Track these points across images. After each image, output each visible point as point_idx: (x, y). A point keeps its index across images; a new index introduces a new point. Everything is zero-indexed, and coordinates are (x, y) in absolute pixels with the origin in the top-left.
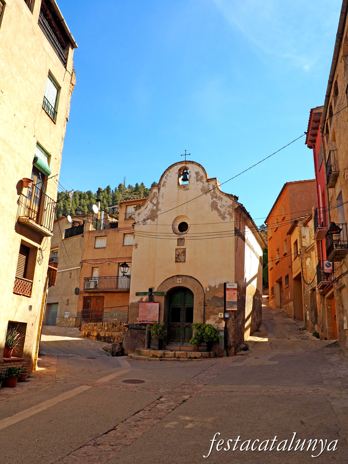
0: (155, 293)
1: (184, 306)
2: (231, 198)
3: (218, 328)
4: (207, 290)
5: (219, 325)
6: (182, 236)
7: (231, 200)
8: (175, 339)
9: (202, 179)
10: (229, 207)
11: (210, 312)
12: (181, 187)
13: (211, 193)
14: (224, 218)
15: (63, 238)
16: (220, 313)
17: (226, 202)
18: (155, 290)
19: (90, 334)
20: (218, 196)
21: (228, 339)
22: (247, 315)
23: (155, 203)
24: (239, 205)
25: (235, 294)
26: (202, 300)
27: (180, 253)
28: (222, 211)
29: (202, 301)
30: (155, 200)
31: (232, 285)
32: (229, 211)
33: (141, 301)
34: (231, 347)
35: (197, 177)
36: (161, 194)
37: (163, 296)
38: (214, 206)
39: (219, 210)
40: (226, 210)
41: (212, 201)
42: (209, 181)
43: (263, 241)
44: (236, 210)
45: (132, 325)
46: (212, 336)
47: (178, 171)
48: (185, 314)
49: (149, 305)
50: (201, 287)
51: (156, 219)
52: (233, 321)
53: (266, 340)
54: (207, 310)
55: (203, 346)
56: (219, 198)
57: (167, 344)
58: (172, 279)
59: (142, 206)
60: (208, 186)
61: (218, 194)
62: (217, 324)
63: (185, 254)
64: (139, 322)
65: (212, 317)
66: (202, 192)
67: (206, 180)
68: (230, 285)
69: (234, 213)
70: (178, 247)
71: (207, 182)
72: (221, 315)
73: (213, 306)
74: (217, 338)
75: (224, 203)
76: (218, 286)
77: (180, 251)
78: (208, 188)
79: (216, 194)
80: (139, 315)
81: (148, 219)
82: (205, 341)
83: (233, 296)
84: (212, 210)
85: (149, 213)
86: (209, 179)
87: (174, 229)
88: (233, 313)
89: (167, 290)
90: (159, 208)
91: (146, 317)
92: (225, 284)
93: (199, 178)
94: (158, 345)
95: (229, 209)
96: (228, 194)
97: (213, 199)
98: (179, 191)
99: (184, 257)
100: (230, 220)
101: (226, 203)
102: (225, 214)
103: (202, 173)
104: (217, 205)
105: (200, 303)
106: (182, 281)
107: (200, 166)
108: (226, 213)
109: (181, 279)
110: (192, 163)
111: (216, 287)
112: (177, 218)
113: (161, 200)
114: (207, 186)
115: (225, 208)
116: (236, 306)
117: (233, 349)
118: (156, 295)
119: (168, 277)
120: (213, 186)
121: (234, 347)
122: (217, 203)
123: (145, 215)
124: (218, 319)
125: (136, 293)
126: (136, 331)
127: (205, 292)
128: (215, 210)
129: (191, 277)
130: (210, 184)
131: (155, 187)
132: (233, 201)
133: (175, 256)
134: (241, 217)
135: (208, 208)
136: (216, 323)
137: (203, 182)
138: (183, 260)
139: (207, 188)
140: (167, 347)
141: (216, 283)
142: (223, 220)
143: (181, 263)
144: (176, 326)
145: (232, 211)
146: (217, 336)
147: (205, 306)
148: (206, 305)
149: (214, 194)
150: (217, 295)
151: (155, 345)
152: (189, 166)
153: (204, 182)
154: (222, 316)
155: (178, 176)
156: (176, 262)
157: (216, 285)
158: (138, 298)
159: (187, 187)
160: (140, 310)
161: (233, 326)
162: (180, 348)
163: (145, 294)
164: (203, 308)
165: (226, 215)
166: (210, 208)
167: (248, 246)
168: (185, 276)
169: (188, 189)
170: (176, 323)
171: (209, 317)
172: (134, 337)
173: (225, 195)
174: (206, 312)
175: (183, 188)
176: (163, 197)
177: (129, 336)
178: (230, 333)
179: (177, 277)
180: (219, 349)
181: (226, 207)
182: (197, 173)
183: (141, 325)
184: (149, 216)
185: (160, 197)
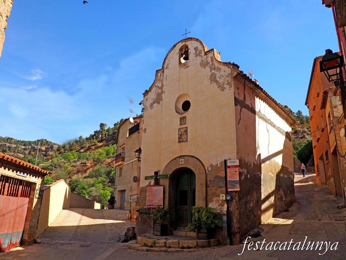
0: (160, 176)
1: (190, 188)
2: (229, 66)
3: (221, 212)
4: (208, 169)
5: (222, 208)
6: (184, 115)
7: (229, 69)
8: (183, 224)
9: (201, 53)
10: (228, 76)
11: (213, 194)
12: (182, 66)
13: (209, 65)
14: (223, 89)
15: (128, 136)
16: (222, 195)
17: (224, 71)
18: (161, 173)
19: (132, 217)
20: (216, 67)
21: (232, 224)
22: (264, 195)
23: (160, 87)
24: (237, 72)
25: (236, 171)
26: (204, 180)
27: (182, 133)
28: (221, 82)
29: (204, 182)
30: (160, 83)
31: (233, 162)
32: (228, 81)
33: (149, 185)
34: (236, 233)
35: (196, 53)
36: (165, 77)
37: (168, 178)
38: (213, 79)
39: (218, 81)
40: (225, 80)
41: (211, 73)
42: (207, 53)
43: (289, 116)
44: (235, 78)
45: (142, 209)
46: (209, 222)
47: (179, 51)
48: (191, 197)
49: (155, 188)
50: (202, 167)
51: (161, 102)
52: (237, 203)
53: (290, 222)
54: (210, 192)
55: (203, 233)
56: (217, 69)
57: (175, 230)
58: (175, 161)
59: (149, 92)
60: (207, 59)
61: (217, 65)
62: (220, 207)
63: (187, 133)
64: (146, 207)
65: (214, 200)
66: (200, 66)
67: (204, 53)
68: (230, 162)
69: (233, 82)
70: (181, 127)
71: (205, 55)
72: (223, 196)
73: (215, 187)
74: (215, 224)
75: (222, 73)
76: (220, 164)
77: (183, 130)
78: (207, 61)
79: (214, 65)
80: (147, 199)
81: (154, 103)
82: (202, 227)
83: (235, 174)
84: (211, 83)
85: (155, 97)
86: (207, 52)
87: (177, 109)
88: (236, 194)
89: (170, 173)
90: (163, 91)
91: (152, 201)
92: (225, 161)
93: (197, 53)
94: (160, 231)
95: (228, 79)
96: (226, 63)
97: (211, 71)
98: (180, 70)
99: (186, 136)
100: (230, 90)
101: (225, 73)
102: (223, 85)
103: (200, 48)
104: (216, 77)
105: (201, 185)
106: (185, 161)
107: (198, 41)
108: (225, 84)
109: (183, 159)
110: (190, 39)
111: (218, 165)
112: (179, 98)
113: (165, 83)
114: (205, 59)
115: (223, 78)
116: (238, 186)
117: (238, 236)
118: (161, 178)
119: (172, 159)
120: (212, 58)
121: (239, 233)
122: (216, 74)
123: (152, 99)
124: (221, 202)
125: (145, 177)
126: (145, 215)
127: (207, 171)
128: (214, 82)
129: (193, 157)
130: (208, 57)
131: (159, 71)
132: (232, 70)
133: (178, 136)
134: (246, 86)
135: (207, 81)
136: (219, 205)
137: (201, 56)
138: (185, 140)
139: (205, 61)
140: (175, 232)
141: (218, 161)
142: (222, 91)
143: (184, 143)
144: (184, 210)
145: (231, 79)
146: (215, 222)
147: (207, 187)
148: (209, 187)
149: (213, 66)
150: (219, 174)
151: (158, 231)
152: (189, 43)
153: (203, 56)
154: (224, 199)
155: (179, 56)
156: (179, 142)
157: (218, 164)
158: (147, 182)
159: (188, 65)
160: (148, 194)
161: (238, 209)
162: (186, 233)
163: (151, 177)
164: (205, 190)
165: (225, 86)
166: (209, 81)
167: (261, 120)
168: (187, 156)
169: (188, 66)
170: (183, 206)
171: (211, 199)
172: (144, 222)
173: (223, 64)
174: (208, 194)
175: (184, 66)
176: (166, 79)
177: (140, 221)
178: (234, 217)
179: (179, 158)
180: (222, 236)
181: (225, 76)
182: (196, 49)
183: (149, 209)
184: (155, 100)
185: (164, 80)
